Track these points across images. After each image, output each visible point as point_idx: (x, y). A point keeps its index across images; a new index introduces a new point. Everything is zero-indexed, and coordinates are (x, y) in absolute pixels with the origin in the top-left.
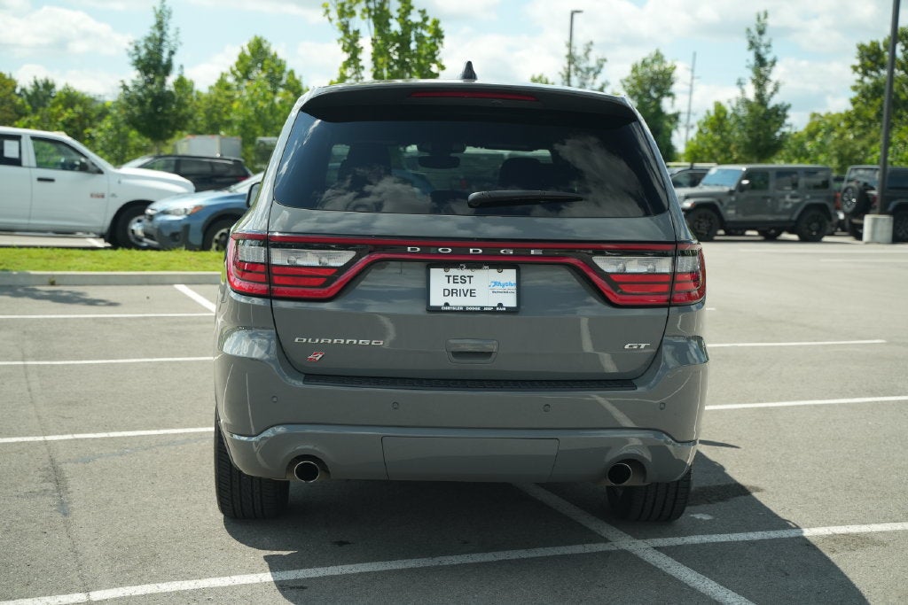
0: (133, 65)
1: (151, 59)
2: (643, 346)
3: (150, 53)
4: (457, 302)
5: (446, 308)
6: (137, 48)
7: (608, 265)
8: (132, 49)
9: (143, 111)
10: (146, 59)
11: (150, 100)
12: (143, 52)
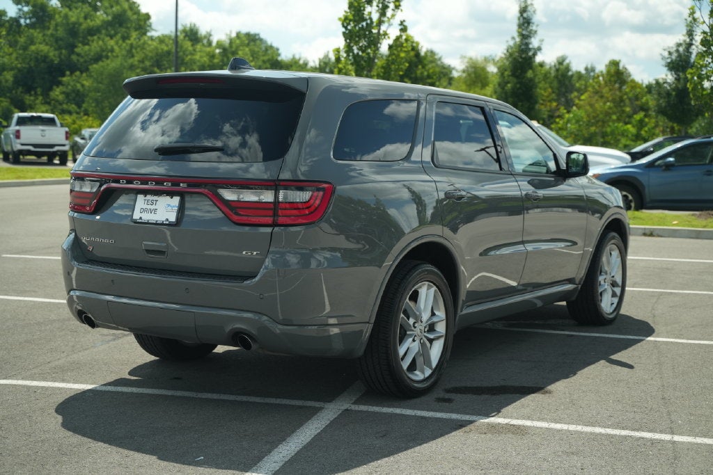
0: (666, 66)
1: (680, 61)
2: (255, 253)
3: (680, 56)
4: (147, 217)
5: (140, 221)
6: (670, 53)
7: (229, 195)
8: (666, 54)
9: (668, 102)
10: (676, 60)
11: (674, 93)
12: (674, 56)
